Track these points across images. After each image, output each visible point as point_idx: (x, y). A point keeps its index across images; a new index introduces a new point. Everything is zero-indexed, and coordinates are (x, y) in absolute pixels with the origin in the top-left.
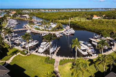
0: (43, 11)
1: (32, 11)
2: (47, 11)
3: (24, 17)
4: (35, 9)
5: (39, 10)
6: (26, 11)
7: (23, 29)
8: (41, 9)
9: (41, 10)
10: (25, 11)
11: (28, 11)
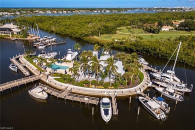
0: (41, 12)
1: (18, 13)
2: (50, 12)
3: (5, 29)
4: (23, 9)
5: (32, 10)
6: (6, 13)
7: (16, 83)
8: (37, 9)
9: (37, 11)
10: (4, 13)
11: (9, 14)
